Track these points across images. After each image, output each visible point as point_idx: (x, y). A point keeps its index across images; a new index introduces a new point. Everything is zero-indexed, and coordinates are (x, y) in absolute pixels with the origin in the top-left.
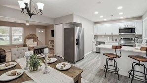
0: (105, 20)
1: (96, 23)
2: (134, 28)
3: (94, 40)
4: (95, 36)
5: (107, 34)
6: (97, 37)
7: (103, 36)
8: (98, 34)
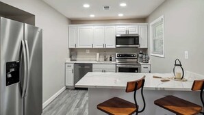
0: (92, 16)
1: (73, 21)
2: (138, 37)
3: (68, 60)
4: (71, 50)
5: (95, 47)
6: (76, 54)
7: (88, 52)
8: (78, 47)
